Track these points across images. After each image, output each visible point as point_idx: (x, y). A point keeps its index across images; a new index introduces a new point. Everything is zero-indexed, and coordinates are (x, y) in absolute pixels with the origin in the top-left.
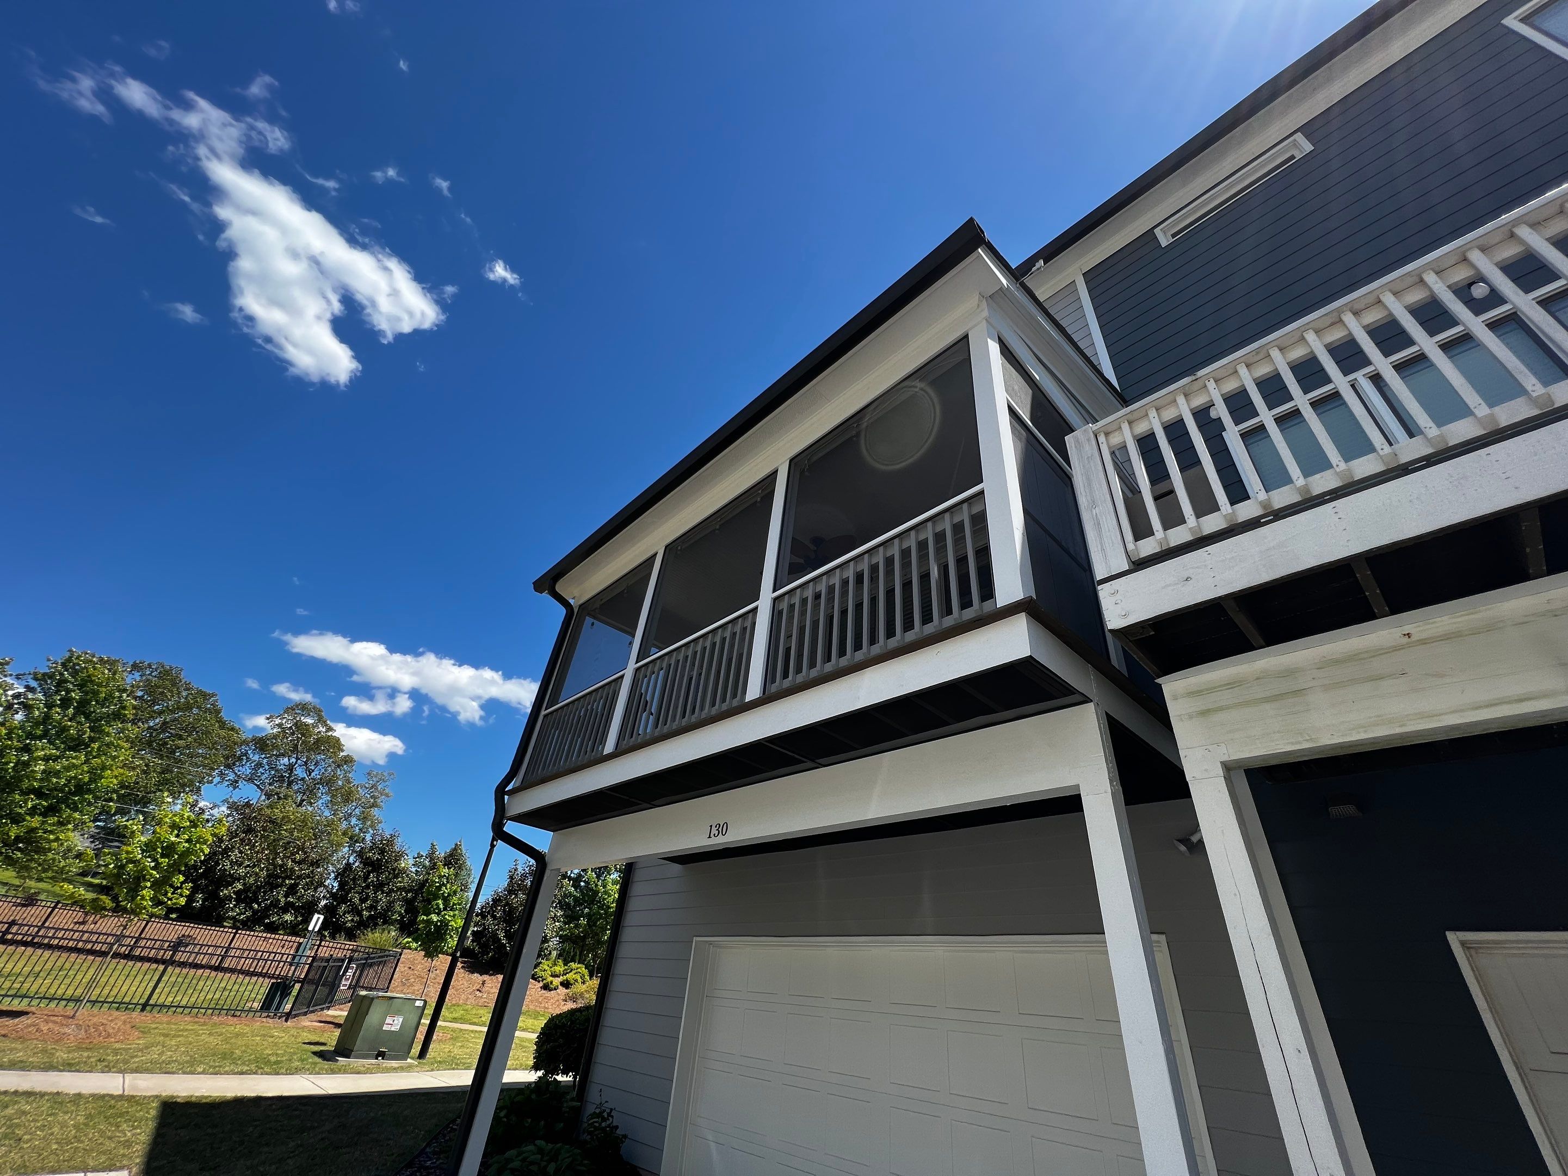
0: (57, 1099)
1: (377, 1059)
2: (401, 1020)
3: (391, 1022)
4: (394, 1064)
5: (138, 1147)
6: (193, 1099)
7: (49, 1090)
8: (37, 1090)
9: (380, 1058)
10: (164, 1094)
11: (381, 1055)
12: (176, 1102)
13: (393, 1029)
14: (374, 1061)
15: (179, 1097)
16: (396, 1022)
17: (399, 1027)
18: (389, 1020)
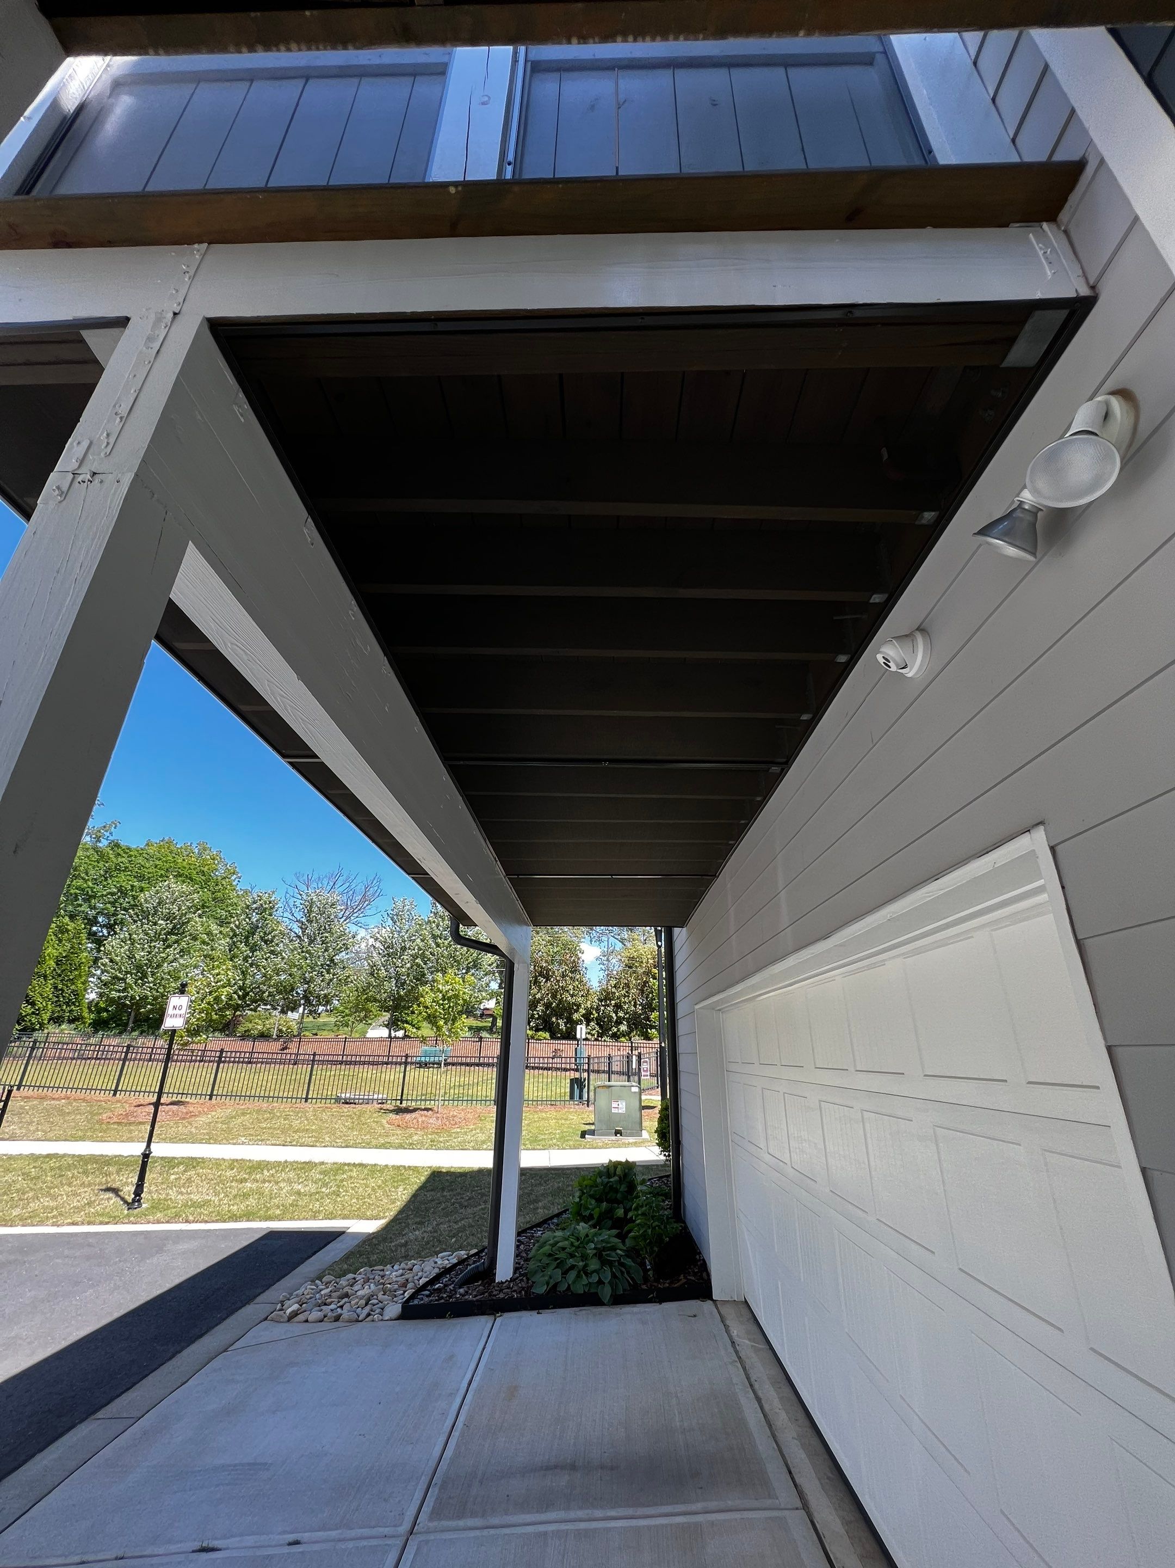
0: (374, 1170)
1: (616, 1136)
2: (624, 1104)
3: (617, 1106)
4: (631, 1140)
5: (399, 1203)
6: (452, 1170)
7: (370, 1163)
8: (364, 1162)
9: (618, 1135)
10: (434, 1166)
11: (617, 1133)
12: (441, 1172)
13: (620, 1111)
14: (614, 1138)
15: (443, 1168)
16: (620, 1106)
17: (624, 1109)
18: (614, 1105)
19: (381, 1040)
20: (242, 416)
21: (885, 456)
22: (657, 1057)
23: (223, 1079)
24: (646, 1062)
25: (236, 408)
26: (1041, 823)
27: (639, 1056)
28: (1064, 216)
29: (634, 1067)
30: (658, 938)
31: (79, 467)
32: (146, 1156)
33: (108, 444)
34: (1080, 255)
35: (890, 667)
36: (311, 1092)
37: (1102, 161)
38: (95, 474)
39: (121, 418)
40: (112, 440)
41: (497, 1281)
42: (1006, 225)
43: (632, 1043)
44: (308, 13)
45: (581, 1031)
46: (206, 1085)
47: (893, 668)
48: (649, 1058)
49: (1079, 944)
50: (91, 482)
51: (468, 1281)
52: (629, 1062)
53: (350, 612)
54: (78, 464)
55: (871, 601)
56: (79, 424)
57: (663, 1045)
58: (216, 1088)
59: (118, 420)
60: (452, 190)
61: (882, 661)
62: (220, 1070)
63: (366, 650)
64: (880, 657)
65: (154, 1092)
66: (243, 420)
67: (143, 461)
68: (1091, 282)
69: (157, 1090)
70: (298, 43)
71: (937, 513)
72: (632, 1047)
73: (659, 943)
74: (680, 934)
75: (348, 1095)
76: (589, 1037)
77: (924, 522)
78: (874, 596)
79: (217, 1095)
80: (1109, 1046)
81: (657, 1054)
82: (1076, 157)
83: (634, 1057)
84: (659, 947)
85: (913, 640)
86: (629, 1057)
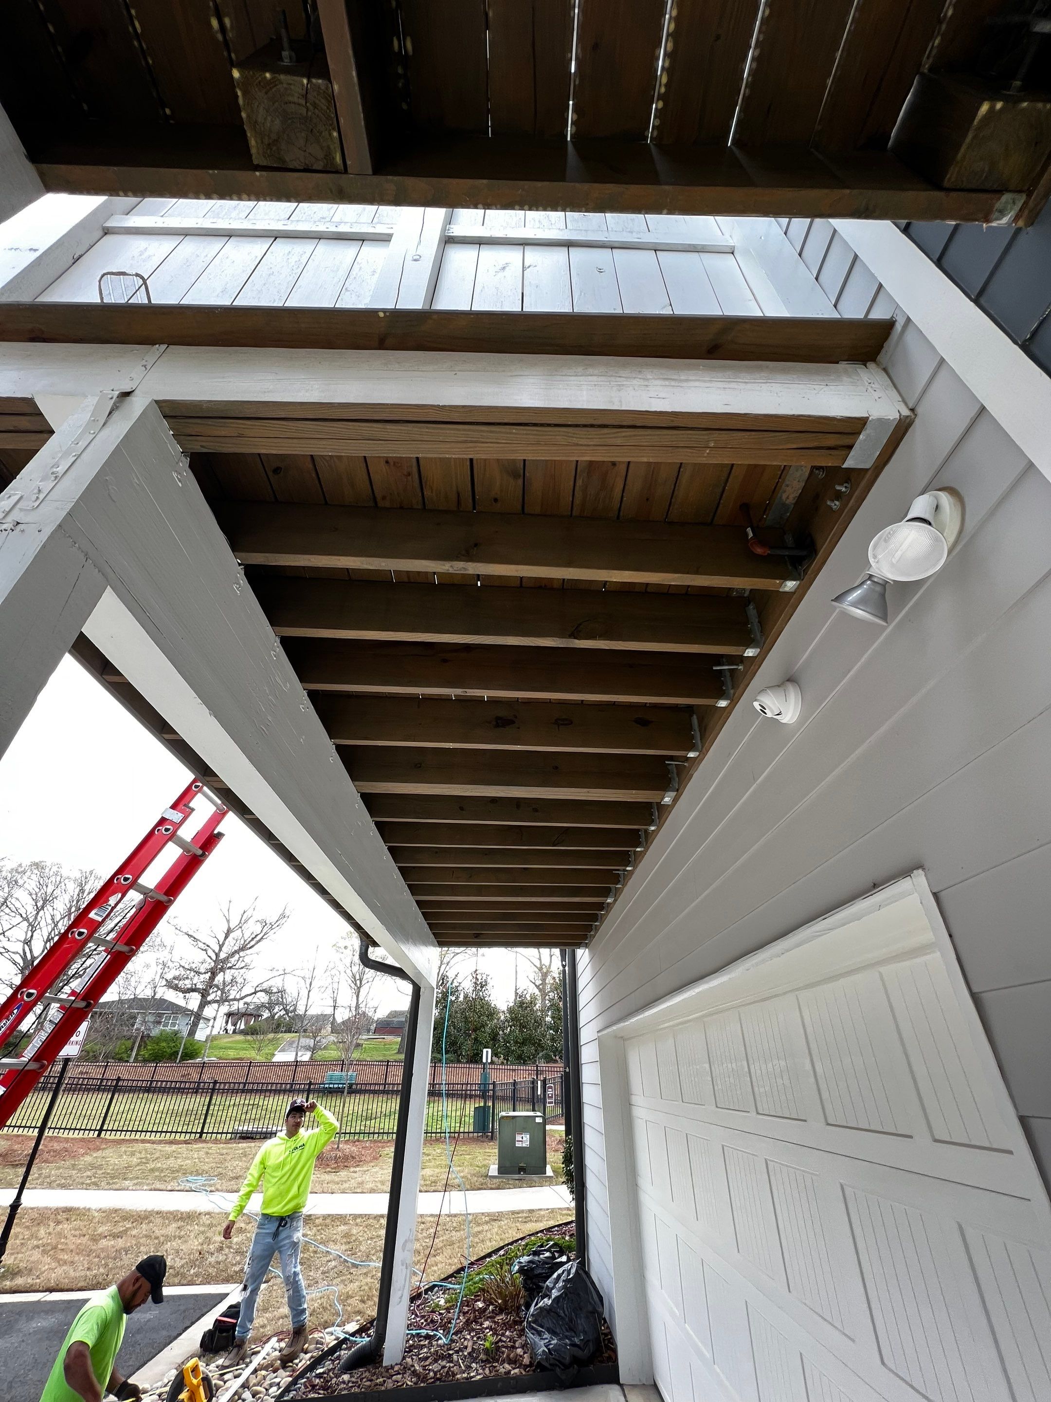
1: (519, 1173)
2: (528, 1136)
3: (521, 1139)
4: (535, 1178)
9: (521, 1173)
11: (521, 1170)
13: (524, 1145)
14: (517, 1176)
16: (524, 1139)
17: (528, 1143)
18: (518, 1138)
19: (286, 1064)
20: (180, 481)
21: (751, 535)
22: (562, 1082)
23: (116, 1111)
24: (551, 1088)
25: (175, 475)
26: (920, 866)
27: (544, 1082)
28: (882, 357)
29: (539, 1093)
30: (563, 959)
31: (4, 517)
32: (15, 1206)
33: (38, 498)
34: (899, 386)
35: (766, 713)
36: (207, 1126)
37: (909, 320)
38: (18, 523)
39: (56, 477)
40: (42, 496)
41: (384, 1364)
42: (837, 363)
43: (537, 1066)
44: (258, 173)
45: (487, 1054)
46: (97, 1117)
47: (769, 715)
48: (554, 1084)
49: (976, 998)
50: (13, 530)
51: (352, 1365)
52: (534, 1089)
53: (272, 653)
54: (4, 515)
55: (745, 655)
56: (14, 480)
57: (567, 1070)
58: (107, 1122)
59: (53, 478)
60: (381, 315)
61: (758, 708)
62: (114, 1101)
63: (286, 686)
64: (756, 705)
65: (35, 1127)
66: (180, 485)
67: (69, 514)
68: (911, 406)
69: (39, 1125)
70: (249, 195)
71: (798, 582)
72: (537, 1070)
73: (564, 963)
74: (583, 955)
75: (245, 1128)
76: (495, 1059)
77: (787, 589)
78: (747, 651)
79: (107, 1130)
80: (1021, 1116)
81: (562, 1078)
82: (887, 317)
83: (539, 1082)
84: (564, 966)
85: (785, 690)
86: (534, 1082)
